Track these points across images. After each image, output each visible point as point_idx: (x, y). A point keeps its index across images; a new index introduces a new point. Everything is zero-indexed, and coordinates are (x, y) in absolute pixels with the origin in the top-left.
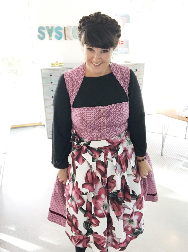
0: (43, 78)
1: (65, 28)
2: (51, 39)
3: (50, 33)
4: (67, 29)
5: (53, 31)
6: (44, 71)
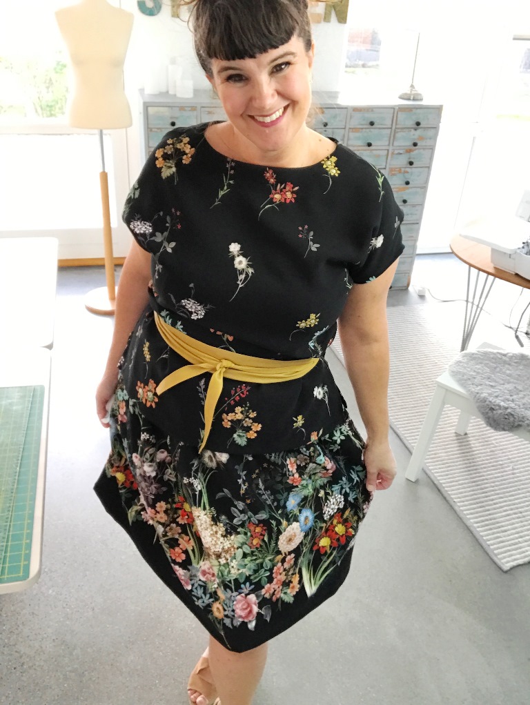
0: (151, 130)
6: (156, 108)
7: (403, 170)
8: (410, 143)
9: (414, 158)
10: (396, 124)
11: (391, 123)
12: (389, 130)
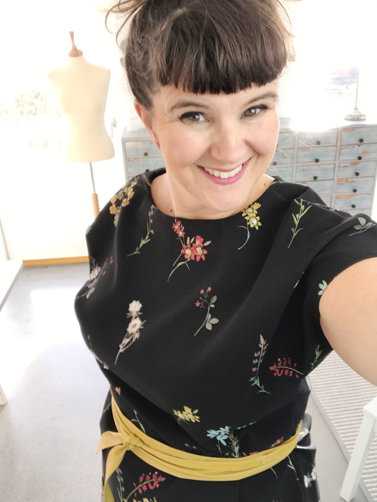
0: (129, 160)
6: (131, 143)
7: (350, 180)
8: (355, 157)
9: (359, 170)
10: (341, 142)
11: (335, 142)
12: (335, 147)
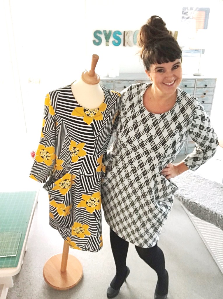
1: (124, 32)
2: (107, 45)
3: (107, 38)
4: (127, 34)
5: (110, 36)
8: (202, 93)
11: (194, 85)
